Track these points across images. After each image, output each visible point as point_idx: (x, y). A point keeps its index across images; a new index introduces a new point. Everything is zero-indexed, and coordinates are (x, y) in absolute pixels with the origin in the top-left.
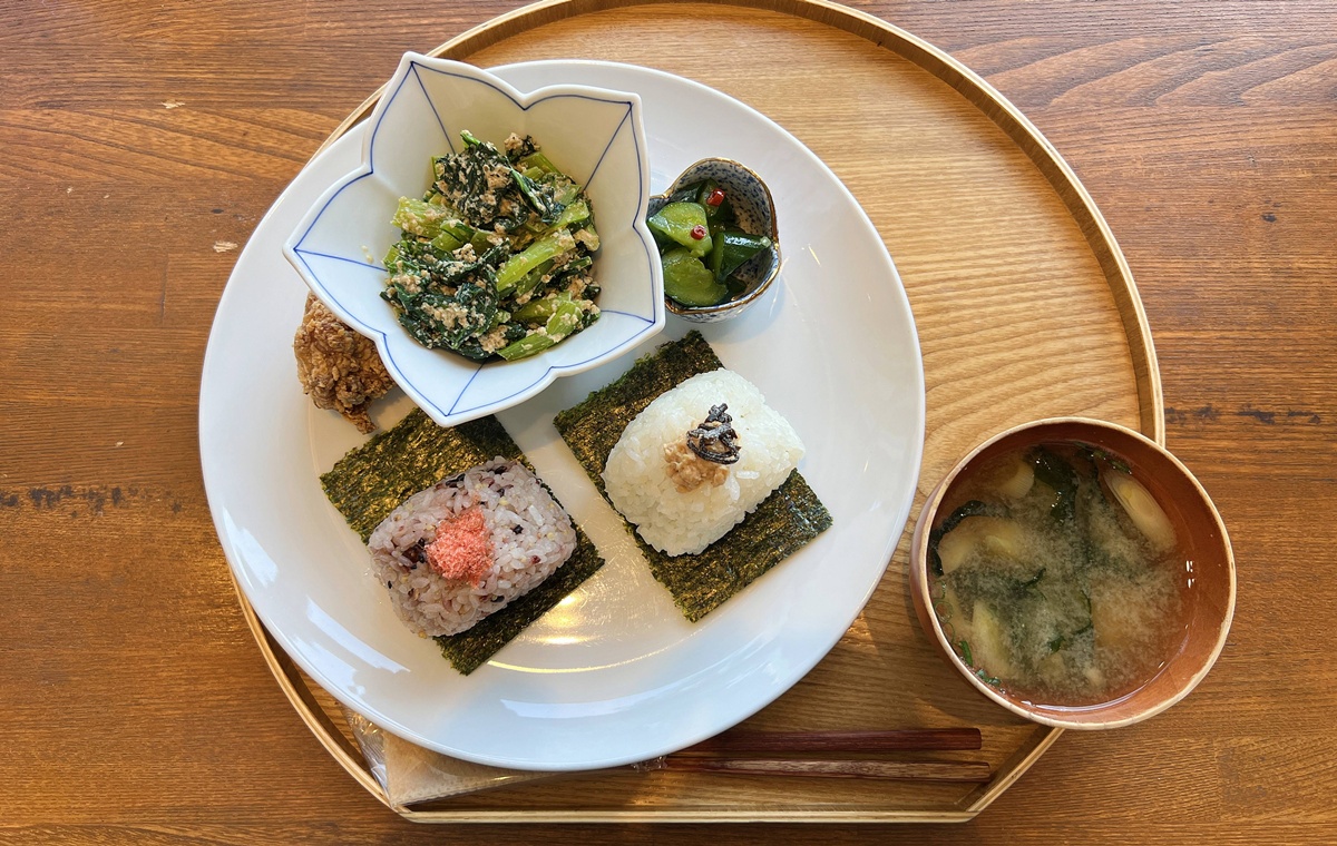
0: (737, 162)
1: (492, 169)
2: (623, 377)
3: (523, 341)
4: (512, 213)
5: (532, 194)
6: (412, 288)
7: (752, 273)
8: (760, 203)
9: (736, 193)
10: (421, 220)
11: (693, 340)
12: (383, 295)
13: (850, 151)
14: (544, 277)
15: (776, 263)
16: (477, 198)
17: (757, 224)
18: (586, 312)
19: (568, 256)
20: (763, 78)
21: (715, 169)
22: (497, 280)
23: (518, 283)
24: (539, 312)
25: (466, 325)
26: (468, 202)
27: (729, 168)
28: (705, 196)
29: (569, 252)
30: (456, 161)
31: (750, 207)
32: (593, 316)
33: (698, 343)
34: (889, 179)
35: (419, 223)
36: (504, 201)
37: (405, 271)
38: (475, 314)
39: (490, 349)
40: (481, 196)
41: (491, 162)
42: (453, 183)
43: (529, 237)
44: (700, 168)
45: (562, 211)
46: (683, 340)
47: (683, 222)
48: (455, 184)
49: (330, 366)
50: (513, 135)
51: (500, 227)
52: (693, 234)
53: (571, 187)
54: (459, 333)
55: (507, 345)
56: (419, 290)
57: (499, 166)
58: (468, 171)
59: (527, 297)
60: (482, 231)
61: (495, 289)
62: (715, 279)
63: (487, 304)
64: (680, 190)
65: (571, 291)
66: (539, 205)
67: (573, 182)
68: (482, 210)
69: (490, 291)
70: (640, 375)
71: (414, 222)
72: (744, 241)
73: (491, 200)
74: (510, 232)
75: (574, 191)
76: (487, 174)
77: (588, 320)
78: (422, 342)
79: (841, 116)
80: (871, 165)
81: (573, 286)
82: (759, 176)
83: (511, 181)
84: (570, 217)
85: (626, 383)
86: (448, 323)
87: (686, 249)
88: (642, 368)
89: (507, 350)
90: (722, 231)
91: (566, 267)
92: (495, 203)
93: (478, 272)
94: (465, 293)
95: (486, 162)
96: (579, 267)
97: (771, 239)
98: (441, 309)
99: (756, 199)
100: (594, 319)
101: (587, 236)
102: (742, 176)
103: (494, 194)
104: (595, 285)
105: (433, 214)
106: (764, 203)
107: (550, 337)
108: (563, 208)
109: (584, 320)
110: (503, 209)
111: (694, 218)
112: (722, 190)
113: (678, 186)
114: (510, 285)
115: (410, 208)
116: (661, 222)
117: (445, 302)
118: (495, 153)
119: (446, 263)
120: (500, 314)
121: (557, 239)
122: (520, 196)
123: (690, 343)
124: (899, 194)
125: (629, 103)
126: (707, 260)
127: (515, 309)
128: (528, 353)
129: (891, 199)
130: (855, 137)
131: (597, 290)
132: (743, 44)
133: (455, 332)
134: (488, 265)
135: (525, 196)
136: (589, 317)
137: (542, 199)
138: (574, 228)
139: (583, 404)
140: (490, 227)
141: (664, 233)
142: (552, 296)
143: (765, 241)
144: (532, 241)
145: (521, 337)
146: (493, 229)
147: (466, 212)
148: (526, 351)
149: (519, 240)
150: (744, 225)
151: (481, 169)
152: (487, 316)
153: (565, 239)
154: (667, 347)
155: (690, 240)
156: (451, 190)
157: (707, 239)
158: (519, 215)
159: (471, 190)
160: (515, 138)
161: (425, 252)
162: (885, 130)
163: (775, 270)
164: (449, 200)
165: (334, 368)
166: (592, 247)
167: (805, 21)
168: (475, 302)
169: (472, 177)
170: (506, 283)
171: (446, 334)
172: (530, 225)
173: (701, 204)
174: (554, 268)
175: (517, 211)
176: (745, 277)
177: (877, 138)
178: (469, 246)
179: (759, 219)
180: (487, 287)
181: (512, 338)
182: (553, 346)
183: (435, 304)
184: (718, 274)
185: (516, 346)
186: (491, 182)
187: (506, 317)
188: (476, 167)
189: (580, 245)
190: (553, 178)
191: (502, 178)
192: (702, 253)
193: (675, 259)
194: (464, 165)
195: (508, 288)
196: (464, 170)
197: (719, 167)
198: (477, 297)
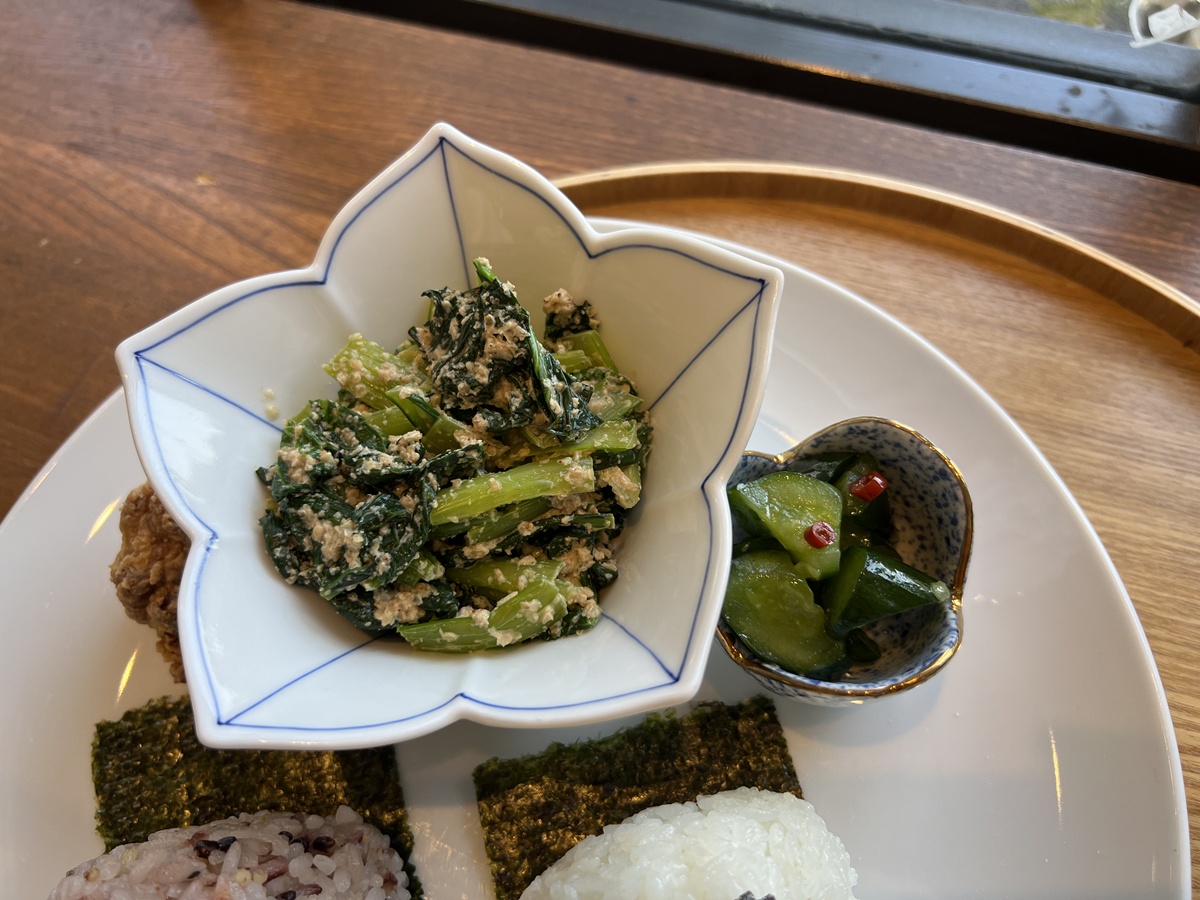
0: (926, 437)
1: (498, 324)
2: (617, 735)
3: (444, 623)
4: (509, 406)
5: (551, 383)
6: (297, 474)
7: (896, 635)
8: (946, 519)
9: (906, 491)
10: (369, 376)
11: (758, 713)
12: (261, 473)
13: (1106, 489)
14: (523, 524)
15: (952, 637)
16: (461, 365)
17: (929, 554)
18: (576, 608)
19: (578, 502)
20: (985, 344)
21: (881, 439)
22: (435, 504)
23: (474, 521)
24: (495, 581)
25: (355, 564)
26: (446, 367)
27: (906, 444)
28: (850, 478)
29: (583, 496)
30: (453, 301)
31: (923, 522)
32: (583, 620)
33: (764, 722)
34: (1165, 553)
35: (364, 380)
36: (505, 383)
37: (300, 444)
38: (376, 552)
39: (386, 617)
40: (469, 364)
41: (500, 313)
42: (439, 334)
43: (524, 453)
44: (854, 429)
45: (593, 427)
46: (741, 707)
47: (800, 509)
48: (441, 337)
49: (152, 559)
50: (563, 292)
51: (480, 420)
52: (809, 535)
53: (626, 398)
54: (338, 574)
55: (421, 621)
56: (306, 480)
57: (511, 323)
58: (463, 321)
59: (483, 549)
60: (450, 419)
61: (425, 518)
62: (827, 627)
63: (403, 540)
64: (808, 457)
65: (565, 563)
66: (553, 402)
67: (633, 392)
68: (461, 386)
69: (417, 519)
70: (647, 742)
71: (357, 375)
72: (900, 577)
73: (482, 373)
74: (495, 435)
75: (629, 404)
76: (490, 330)
77: (572, 623)
78: (280, 568)
79: (1102, 432)
80: (1137, 520)
81: (572, 555)
82: (959, 472)
83: (523, 352)
84: (602, 441)
85: (619, 748)
86: (329, 551)
87: (789, 557)
88: (654, 732)
89: (414, 631)
90: (863, 546)
91: (566, 520)
92: (485, 380)
93: (411, 480)
94: (375, 509)
95: (493, 313)
96: (589, 526)
97: (950, 588)
98: (327, 525)
99: (942, 512)
100: (583, 626)
101: (622, 482)
102: (927, 464)
103: (489, 366)
104: (612, 565)
105: (391, 371)
106: (954, 522)
107: (493, 632)
108: (596, 423)
109: (567, 620)
110: (499, 395)
111: (818, 508)
112: (881, 475)
113: (807, 449)
114: (455, 519)
115: (361, 353)
116: (757, 497)
117: (338, 515)
118: (512, 301)
119: (367, 451)
120: (423, 565)
121: (565, 469)
122: (530, 383)
123: (751, 716)
124: (1178, 582)
125: (762, 281)
126: (822, 589)
127: (459, 563)
128: (450, 647)
129: (1165, 586)
130: (1118, 470)
131: (608, 576)
132: (968, 290)
133: (333, 570)
134: (431, 475)
135: (538, 385)
136: (575, 619)
137: (564, 397)
138: (603, 460)
139: (533, 758)
140: (466, 417)
141: (757, 518)
142: (527, 560)
143: (940, 589)
144: (528, 460)
145: (445, 614)
146: (469, 423)
147: (438, 382)
148: (444, 643)
149: (507, 453)
150: (905, 549)
151: (481, 320)
152: (396, 561)
153: (579, 471)
154: (708, 710)
155: (800, 544)
156: (434, 345)
157: (832, 552)
158: (518, 411)
159: (459, 351)
160: (564, 297)
161: (346, 424)
162: (1173, 473)
163: (947, 652)
164: (425, 359)
165: (157, 565)
166: (626, 500)
167: (1071, 285)
168: (385, 531)
169: (466, 330)
170: (448, 513)
171: (319, 568)
172: (530, 433)
173: (840, 489)
174: (548, 515)
175: (516, 403)
176: (881, 639)
177: (1155, 480)
178: (416, 434)
179: (934, 547)
180: (416, 511)
181: (434, 612)
182: (494, 650)
183: (322, 513)
184: (836, 621)
185: (433, 627)
186: (491, 344)
187: (433, 571)
188: (477, 315)
189: (606, 493)
190: (603, 376)
191: (510, 344)
192: (816, 574)
193: (763, 568)
194: (462, 309)
195: (451, 524)
196: (460, 318)
197: (889, 437)
198: (392, 522)
